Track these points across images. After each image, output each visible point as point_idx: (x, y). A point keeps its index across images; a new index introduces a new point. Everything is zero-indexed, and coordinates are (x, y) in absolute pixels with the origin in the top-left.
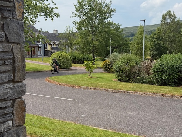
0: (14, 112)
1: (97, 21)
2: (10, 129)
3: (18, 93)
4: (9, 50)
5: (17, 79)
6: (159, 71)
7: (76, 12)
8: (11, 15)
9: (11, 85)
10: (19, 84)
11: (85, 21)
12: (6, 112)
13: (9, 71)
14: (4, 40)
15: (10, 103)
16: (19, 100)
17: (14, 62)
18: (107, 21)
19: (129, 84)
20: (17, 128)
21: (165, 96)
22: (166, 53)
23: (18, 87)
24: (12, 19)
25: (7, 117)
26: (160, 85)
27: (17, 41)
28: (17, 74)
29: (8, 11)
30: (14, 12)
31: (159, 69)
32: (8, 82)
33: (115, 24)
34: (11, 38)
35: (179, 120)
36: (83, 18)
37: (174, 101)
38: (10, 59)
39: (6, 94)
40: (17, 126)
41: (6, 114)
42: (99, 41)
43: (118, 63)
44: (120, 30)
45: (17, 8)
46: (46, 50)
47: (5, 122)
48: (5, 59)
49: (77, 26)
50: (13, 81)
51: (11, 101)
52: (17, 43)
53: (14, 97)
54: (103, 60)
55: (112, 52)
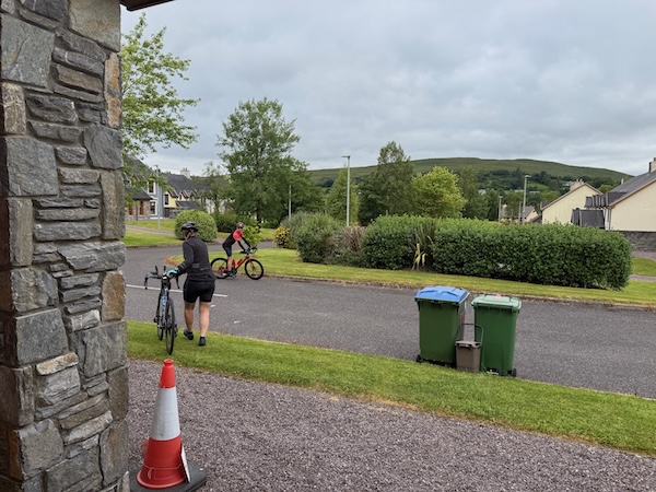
0: (103, 294)
2: (95, 326)
3: (110, 261)
4: (94, 180)
5: (108, 234)
6: (373, 243)
8: (98, 118)
9: (97, 245)
10: (112, 244)
12: (87, 293)
13: (93, 218)
14: (83, 161)
15: (95, 278)
16: (113, 273)
17: (103, 204)
20: (109, 324)
21: (381, 285)
22: (384, 214)
23: (111, 250)
24: (99, 125)
25: (90, 303)
26: (373, 267)
27: (108, 166)
28: (109, 225)
29: (93, 109)
30: (103, 113)
31: (374, 239)
32: (92, 239)
34: (97, 159)
37: (398, 293)
38: (95, 196)
39: (88, 260)
40: (109, 321)
41: (88, 297)
45: (109, 106)
46: (166, 206)
47: (86, 311)
48: (86, 197)
50: (102, 239)
51: (97, 274)
52: (109, 170)
53: (103, 266)
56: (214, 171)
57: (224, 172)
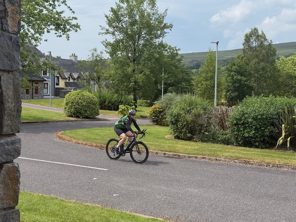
1: (142, 42)
3: (7, 154)
5: (6, 130)
6: (240, 123)
7: (107, 27)
10: (9, 139)
11: (122, 41)
16: (10, 165)
17: (2, 103)
18: (157, 41)
19: (192, 143)
20: (4, 212)
21: (248, 163)
22: (250, 95)
23: (8, 144)
26: (240, 145)
27: (8, 68)
28: (7, 121)
30: (4, 21)
31: (240, 120)
33: (170, 48)
35: (270, 202)
36: (119, 36)
37: (263, 171)
40: (5, 209)
42: (145, 74)
43: (175, 110)
44: (178, 58)
45: (9, 14)
46: (56, 86)
49: (109, 49)
52: (8, 72)
53: (1, 159)
54: (151, 105)
55: (165, 92)
56: (98, 56)
57: (106, 56)
